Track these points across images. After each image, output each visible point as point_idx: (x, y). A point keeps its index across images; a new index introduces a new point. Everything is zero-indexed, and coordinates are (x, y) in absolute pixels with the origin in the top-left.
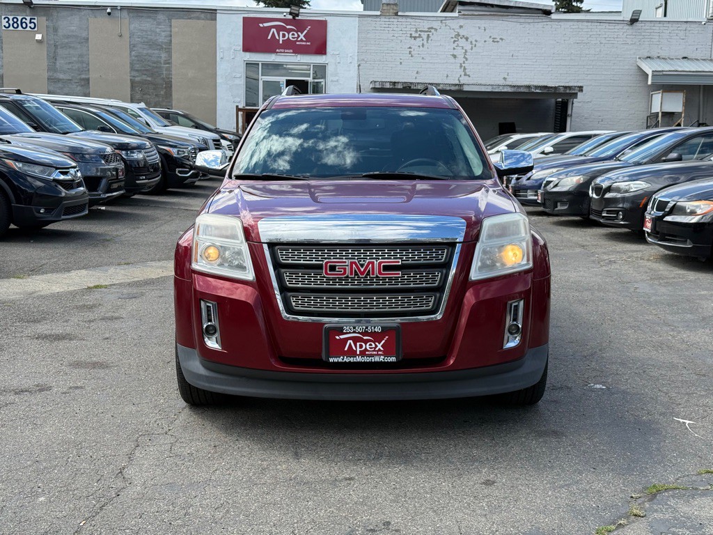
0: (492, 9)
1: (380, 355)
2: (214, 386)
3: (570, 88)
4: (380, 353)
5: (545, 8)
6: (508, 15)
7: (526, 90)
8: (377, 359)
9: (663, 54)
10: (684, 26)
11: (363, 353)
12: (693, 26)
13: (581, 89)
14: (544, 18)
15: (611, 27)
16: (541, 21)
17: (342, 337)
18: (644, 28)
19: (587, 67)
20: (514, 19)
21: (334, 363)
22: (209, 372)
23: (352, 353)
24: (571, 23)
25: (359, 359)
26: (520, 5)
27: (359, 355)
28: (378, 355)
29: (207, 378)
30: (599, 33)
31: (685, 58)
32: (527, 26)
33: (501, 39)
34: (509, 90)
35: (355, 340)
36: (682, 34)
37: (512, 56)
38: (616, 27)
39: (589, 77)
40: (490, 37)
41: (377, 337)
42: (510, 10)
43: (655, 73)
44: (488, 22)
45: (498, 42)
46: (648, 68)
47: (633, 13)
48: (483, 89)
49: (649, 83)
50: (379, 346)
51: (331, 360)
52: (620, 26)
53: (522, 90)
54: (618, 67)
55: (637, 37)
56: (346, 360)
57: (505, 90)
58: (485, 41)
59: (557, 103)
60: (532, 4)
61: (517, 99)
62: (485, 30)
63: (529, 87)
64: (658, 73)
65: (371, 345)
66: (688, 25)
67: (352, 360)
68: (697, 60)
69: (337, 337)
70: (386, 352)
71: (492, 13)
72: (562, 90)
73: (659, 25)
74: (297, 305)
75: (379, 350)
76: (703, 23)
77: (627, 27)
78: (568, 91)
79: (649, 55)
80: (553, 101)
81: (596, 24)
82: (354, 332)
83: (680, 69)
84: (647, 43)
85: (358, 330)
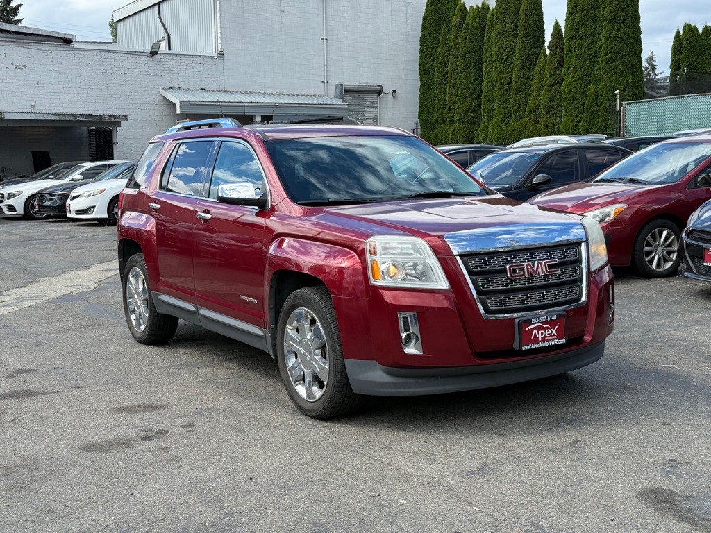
0: (10, 35)
1: (555, 339)
2: (402, 390)
3: (115, 116)
4: (554, 337)
5: (66, 37)
6: (30, 43)
7: (71, 118)
8: (553, 343)
9: (182, 86)
10: (199, 59)
11: (544, 340)
12: (206, 59)
13: (125, 117)
14: (65, 46)
15: (133, 59)
16: (63, 49)
17: (530, 327)
18: (163, 60)
19: (115, 96)
20: (36, 46)
21: (525, 350)
22: (396, 378)
23: (536, 340)
24: (95, 53)
25: (541, 344)
26: (40, 33)
27: (541, 341)
28: (553, 339)
29: (395, 385)
30: (122, 64)
31: (203, 89)
32: (50, 53)
33: (24, 66)
34: (54, 118)
35: (539, 329)
36: (197, 66)
37: (38, 84)
38: (137, 59)
39: (117, 106)
40: (12, 64)
41: (552, 324)
42: (28, 37)
43: (182, 103)
44: (9, 48)
45: (21, 69)
46: (175, 99)
47: (153, 46)
48: (26, 117)
49: (178, 112)
50: (554, 332)
51: (524, 348)
52: (141, 58)
53: (67, 118)
54: (144, 97)
55: (158, 69)
56: (534, 346)
57: (50, 118)
58: (7, 68)
59: (89, 131)
60: (52, 32)
61: (48, 127)
62: (6, 56)
63: (74, 115)
64: (185, 103)
65: (548, 331)
66: (202, 59)
67: (537, 346)
68: (213, 91)
69: (527, 329)
70: (559, 337)
71: (12, 40)
72: (107, 119)
73: (177, 58)
74: (492, 305)
75: (554, 335)
76: (215, 57)
77: (148, 59)
78: (113, 120)
79: (171, 86)
80: (85, 129)
81: (118, 55)
82: (539, 322)
83: (204, 100)
84: (167, 75)
85: (542, 320)
